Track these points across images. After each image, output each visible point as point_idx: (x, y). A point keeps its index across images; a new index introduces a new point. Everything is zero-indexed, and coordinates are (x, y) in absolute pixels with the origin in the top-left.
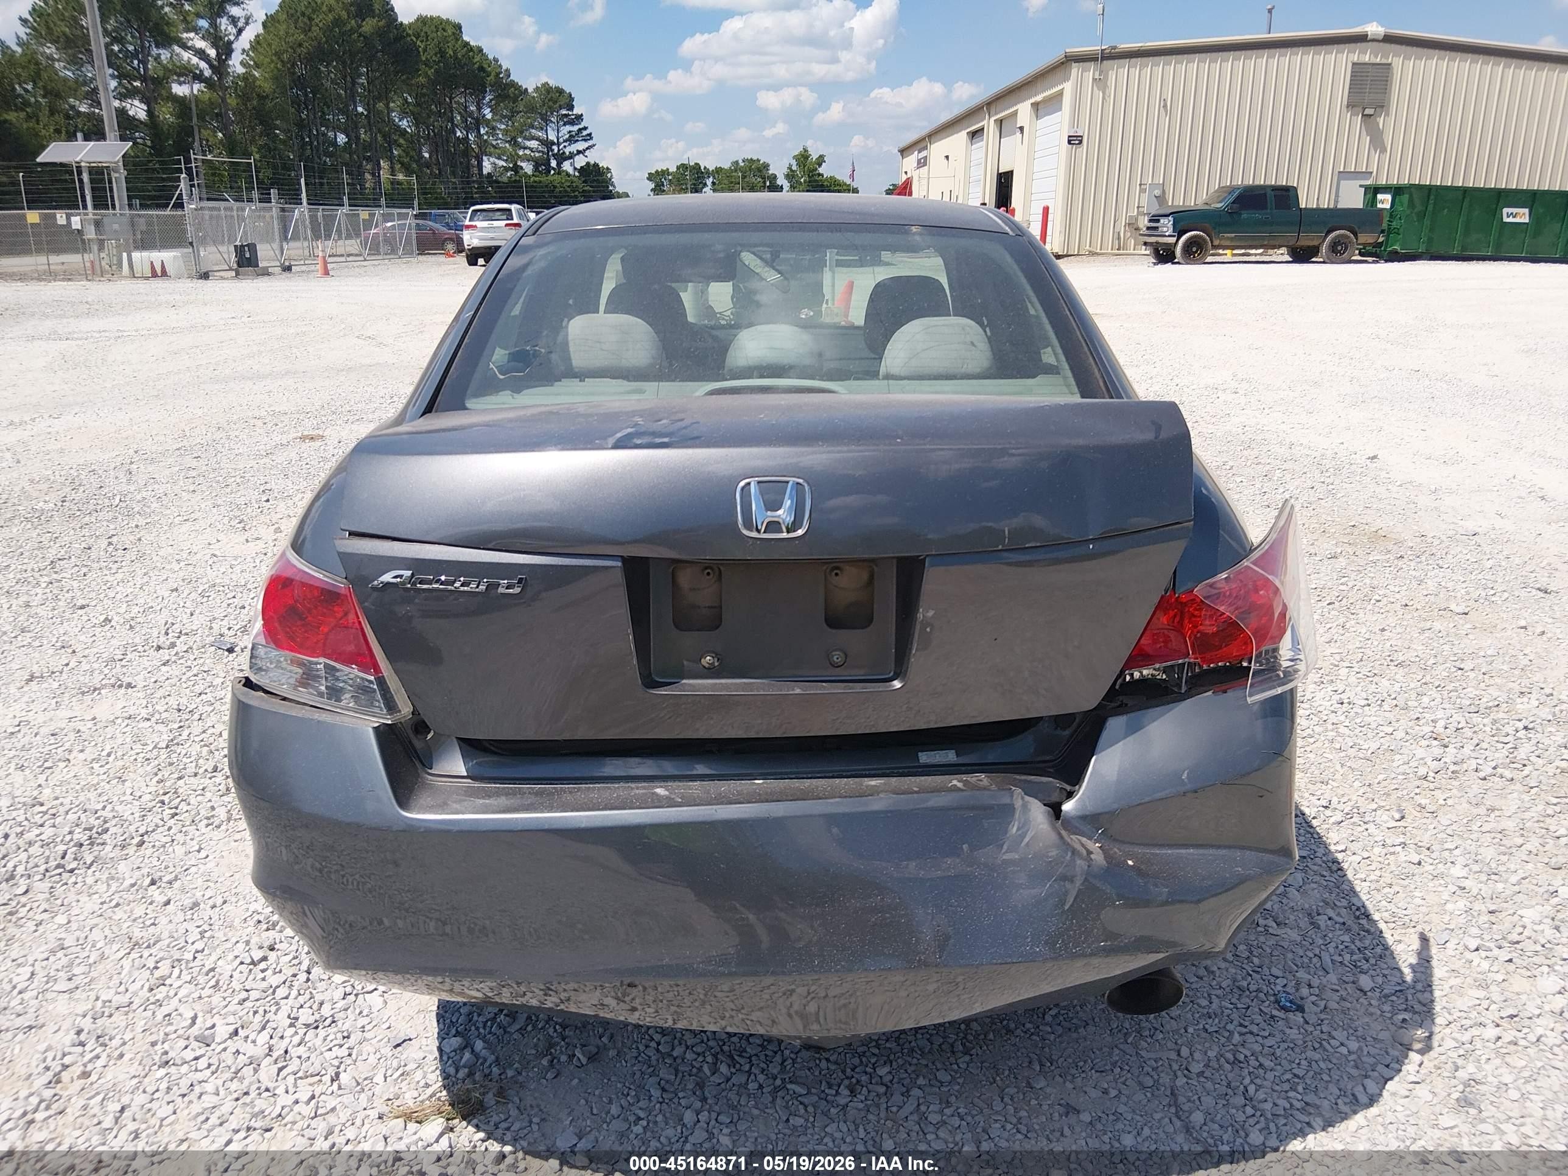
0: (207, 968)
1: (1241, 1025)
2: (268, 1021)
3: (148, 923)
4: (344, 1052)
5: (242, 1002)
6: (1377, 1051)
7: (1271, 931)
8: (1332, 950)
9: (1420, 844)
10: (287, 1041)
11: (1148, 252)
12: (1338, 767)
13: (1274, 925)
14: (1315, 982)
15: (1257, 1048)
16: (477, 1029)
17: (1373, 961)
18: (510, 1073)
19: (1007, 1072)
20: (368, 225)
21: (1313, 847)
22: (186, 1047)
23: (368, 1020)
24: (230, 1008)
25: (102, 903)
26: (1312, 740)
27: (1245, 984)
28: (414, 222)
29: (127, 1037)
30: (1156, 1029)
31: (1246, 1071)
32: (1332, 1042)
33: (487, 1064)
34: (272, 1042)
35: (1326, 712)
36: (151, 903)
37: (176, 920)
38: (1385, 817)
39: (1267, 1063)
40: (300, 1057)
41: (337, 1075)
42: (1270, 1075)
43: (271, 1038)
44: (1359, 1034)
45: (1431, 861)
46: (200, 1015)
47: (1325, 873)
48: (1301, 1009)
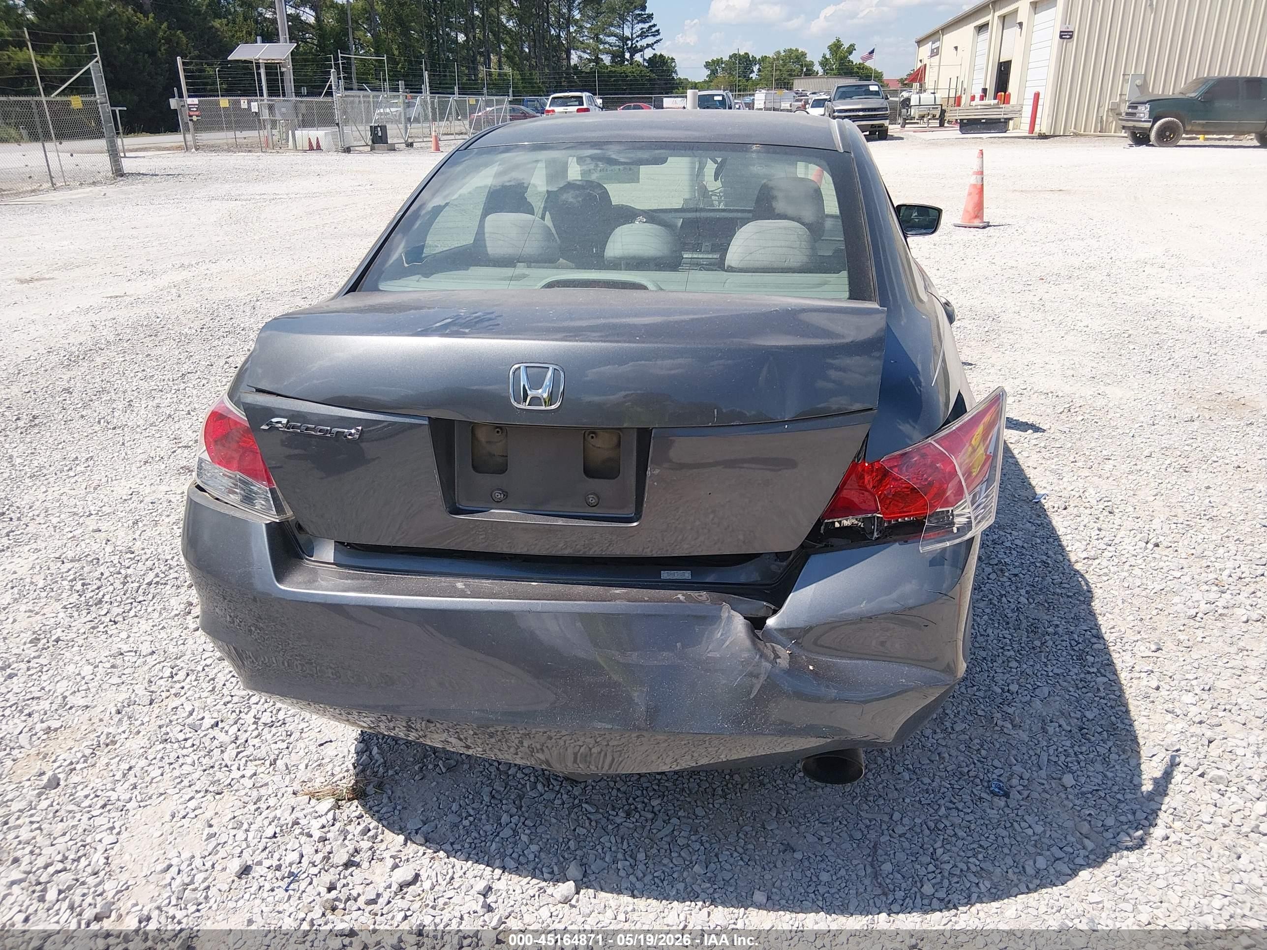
0: (210, 677)
1: (951, 802)
2: (240, 718)
3: (179, 643)
4: (285, 745)
5: (225, 704)
6: (1058, 836)
7: (1005, 730)
8: (1051, 752)
9: (1165, 673)
10: (248, 733)
11: (1126, 135)
12: (1120, 602)
13: (1010, 726)
14: (1026, 775)
15: (957, 821)
16: (378, 739)
17: (1083, 764)
18: (390, 772)
19: (749, 815)
20: (473, 109)
21: (1070, 667)
22: (181, 731)
23: (307, 724)
24: (217, 707)
25: (153, 626)
26: (1105, 578)
27: (966, 770)
28: (509, 107)
29: (146, 719)
30: (881, 796)
31: (942, 837)
32: (1023, 824)
33: (377, 765)
34: (239, 733)
35: (1127, 555)
36: (185, 629)
37: (199, 642)
38: (1143, 648)
39: (961, 834)
40: (254, 746)
41: (275, 760)
42: (960, 843)
43: (239, 730)
44: (1048, 820)
45: (1168, 687)
46: (196, 709)
47: (1071, 689)
48: (1007, 795)
